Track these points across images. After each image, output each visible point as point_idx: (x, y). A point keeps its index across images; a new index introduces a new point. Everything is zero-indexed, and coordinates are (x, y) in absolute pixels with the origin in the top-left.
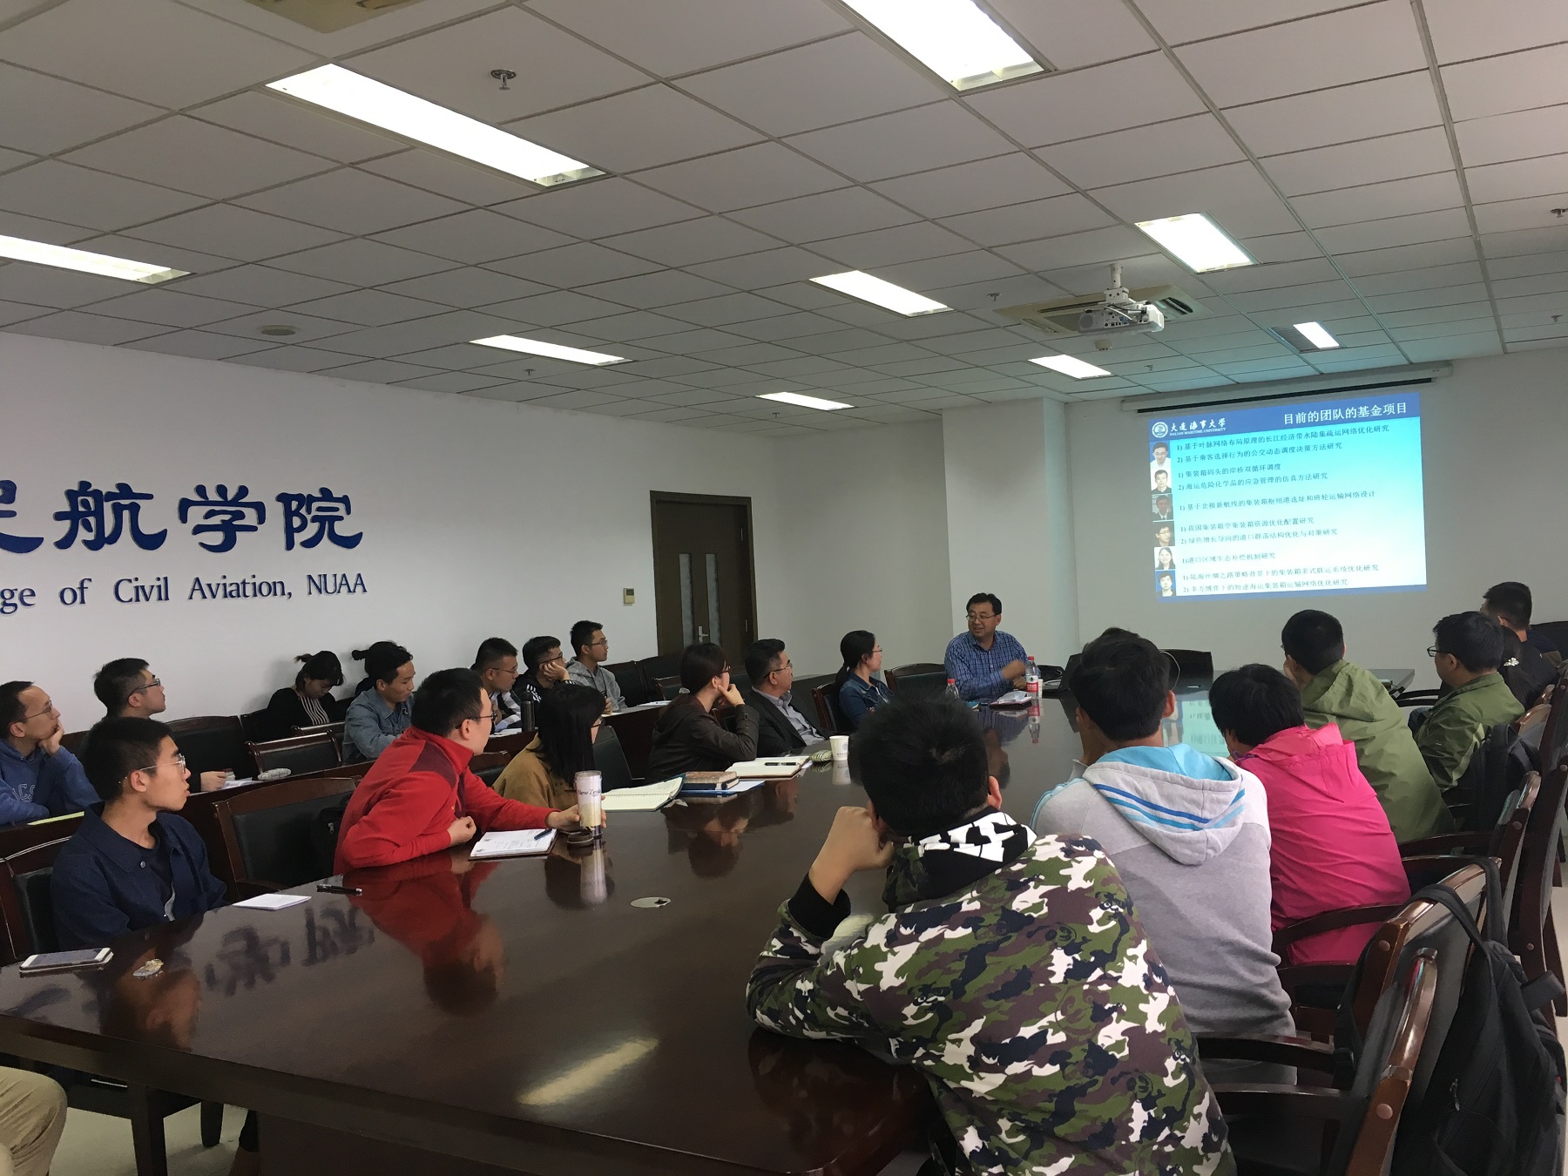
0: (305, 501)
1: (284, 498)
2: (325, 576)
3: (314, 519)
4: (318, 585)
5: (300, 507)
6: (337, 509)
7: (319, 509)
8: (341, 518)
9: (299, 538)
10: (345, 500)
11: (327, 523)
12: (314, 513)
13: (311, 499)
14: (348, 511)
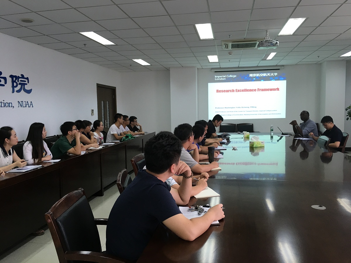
0: (17, 78)
1: (11, 76)
2: (23, 101)
3: (20, 84)
4: (20, 104)
5: (16, 80)
6: (25, 81)
7: (21, 81)
8: (26, 84)
9: (16, 89)
10: (27, 79)
11: (23, 85)
12: (20, 82)
13: (19, 77)
14: (28, 82)
